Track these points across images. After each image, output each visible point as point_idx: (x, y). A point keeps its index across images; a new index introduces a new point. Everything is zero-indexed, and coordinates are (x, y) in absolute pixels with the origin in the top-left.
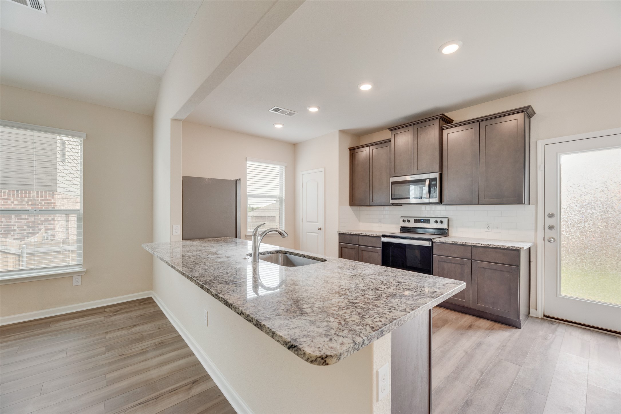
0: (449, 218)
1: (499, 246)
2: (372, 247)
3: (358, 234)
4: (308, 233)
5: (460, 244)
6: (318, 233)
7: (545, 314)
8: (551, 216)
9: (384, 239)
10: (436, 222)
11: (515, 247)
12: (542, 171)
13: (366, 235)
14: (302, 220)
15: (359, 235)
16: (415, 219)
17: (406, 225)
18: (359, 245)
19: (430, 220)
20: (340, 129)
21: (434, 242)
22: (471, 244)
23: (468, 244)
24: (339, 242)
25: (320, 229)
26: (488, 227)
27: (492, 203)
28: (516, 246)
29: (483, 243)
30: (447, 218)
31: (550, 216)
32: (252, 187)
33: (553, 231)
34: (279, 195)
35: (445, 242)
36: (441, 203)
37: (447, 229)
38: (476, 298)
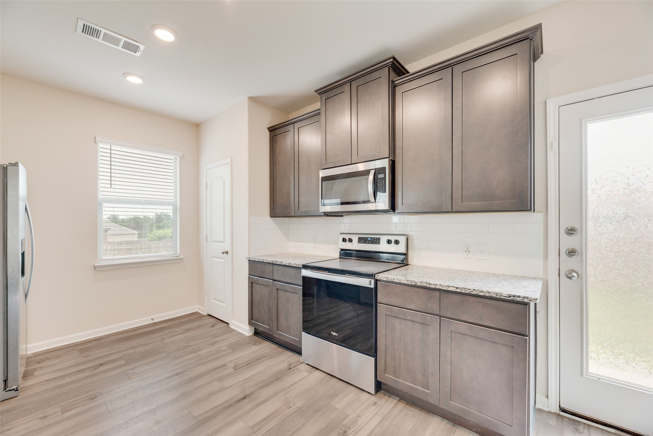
0: (408, 235)
1: (489, 292)
2: (291, 284)
3: (271, 262)
4: (213, 259)
5: (421, 286)
6: (225, 259)
7: (562, 406)
8: (571, 231)
9: (306, 273)
10: (389, 242)
11: (519, 297)
12: (555, 152)
13: (281, 264)
14: (206, 238)
15: (273, 264)
16: (359, 238)
17: (348, 246)
18: (274, 280)
19: (379, 238)
20: (250, 96)
21: (379, 281)
22: (438, 287)
23: (433, 287)
24: (249, 275)
25: (227, 253)
26: (468, 251)
27: (474, 210)
28: (522, 295)
29: (460, 286)
30: (405, 235)
31: (568, 232)
32: (109, 186)
33: (575, 258)
34: (173, 201)
35: (395, 281)
36: (394, 211)
37: (405, 254)
38: (449, 389)
